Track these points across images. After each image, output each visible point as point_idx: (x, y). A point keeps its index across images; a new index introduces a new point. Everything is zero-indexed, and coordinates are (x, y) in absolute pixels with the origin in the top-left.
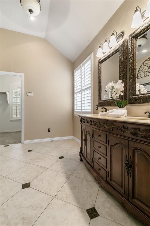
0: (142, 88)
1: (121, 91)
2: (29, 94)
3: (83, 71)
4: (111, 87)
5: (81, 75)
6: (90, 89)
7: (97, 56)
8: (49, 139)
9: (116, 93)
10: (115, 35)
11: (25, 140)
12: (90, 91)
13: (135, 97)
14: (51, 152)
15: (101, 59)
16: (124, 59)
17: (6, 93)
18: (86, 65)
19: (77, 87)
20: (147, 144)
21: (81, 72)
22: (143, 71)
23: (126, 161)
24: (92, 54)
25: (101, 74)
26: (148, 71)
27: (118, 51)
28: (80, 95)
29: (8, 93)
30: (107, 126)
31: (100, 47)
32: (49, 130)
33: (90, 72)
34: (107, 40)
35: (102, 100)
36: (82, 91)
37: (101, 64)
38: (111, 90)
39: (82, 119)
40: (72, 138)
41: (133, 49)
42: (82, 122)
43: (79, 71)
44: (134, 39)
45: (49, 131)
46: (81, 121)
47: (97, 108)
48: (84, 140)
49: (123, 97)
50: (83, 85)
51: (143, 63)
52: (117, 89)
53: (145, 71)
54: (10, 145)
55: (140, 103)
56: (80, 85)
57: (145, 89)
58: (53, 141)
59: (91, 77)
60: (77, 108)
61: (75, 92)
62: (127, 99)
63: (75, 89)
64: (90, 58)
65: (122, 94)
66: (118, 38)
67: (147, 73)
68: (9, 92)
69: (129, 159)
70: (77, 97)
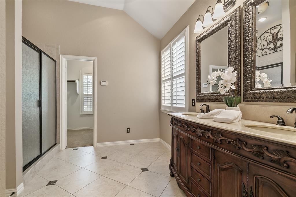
0: (264, 78)
1: (232, 84)
2: (103, 84)
3: (174, 52)
4: (216, 77)
5: (171, 57)
6: (184, 77)
7: (195, 32)
8: (128, 142)
9: (225, 87)
10: (222, 2)
11: (97, 143)
12: (183, 80)
13: (254, 91)
14: (131, 161)
15: (200, 36)
16: (236, 36)
17: (75, 81)
18: (178, 44)
19: (166, 73)
20: (281, 173)
21: (171, 53)
22: (260, 48)
23: (244, 192)
24: (187, 29)
25: (200, 56)
26: (268, 47)
27: (227, 25)
28: (170, 84)
29: (77, 82)
30: (212, 136)
31: (199, 19)
32: (128, 129)
33: (183, 54)
34: (210, 9)
35: (202, 92)
36: (172, 78)
37: (200, 42)
38: (216, 81)
39: (174, 120)
40: (159, 141)
41: (251, 22)
42: (173, 124)
43: (169, 51)
44: (254, 7)
45: (128, 131)
46: (172, 122)
47: (193, 104)
48: (177, 150)
49: (236, 92)
50: (174, 71)
51: (260, 36)
52: (226, 81)
53: (263, 48)
54: (79, 148)
55: (262, 101)
56: (170, 70)
57: (269, 80)
58: (133, 144)
59: (185, 61)
60: (166, 101)
61: (163, 79)
62: (240, 94)
63: (163, 76)
64: (184, 34)
65: (233, 87)
66: (226, 6)
67: (267, 50)
68: (78, 80)
69: (250, 191)
70: (166, 87)
